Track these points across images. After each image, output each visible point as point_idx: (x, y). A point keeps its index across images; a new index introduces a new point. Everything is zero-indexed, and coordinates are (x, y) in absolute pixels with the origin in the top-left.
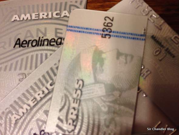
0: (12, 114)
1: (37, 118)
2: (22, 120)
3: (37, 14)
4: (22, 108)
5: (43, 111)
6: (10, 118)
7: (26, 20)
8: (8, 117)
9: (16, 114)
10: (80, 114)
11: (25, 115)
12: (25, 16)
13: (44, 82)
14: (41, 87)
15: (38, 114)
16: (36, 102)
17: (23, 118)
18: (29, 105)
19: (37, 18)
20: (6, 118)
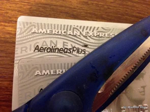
0: (35, 28)
1: (45, 40)
2: (37, 34)
3: (55, 70)
4: (42, 30)
5: (51, 40)
6: (32, 29)
7: (46, 75)
8: (32, 27)
9: (37, 29)
10: (102, 38)
11: (41, 34)
12: (46, 72)
13: (63, 28)
14: (59, 29)
15: (47, 39)
16: (51, 33)
17: (39, 34)
18: (47, 31)
19: (55, 74)
20: (30, 26)
